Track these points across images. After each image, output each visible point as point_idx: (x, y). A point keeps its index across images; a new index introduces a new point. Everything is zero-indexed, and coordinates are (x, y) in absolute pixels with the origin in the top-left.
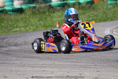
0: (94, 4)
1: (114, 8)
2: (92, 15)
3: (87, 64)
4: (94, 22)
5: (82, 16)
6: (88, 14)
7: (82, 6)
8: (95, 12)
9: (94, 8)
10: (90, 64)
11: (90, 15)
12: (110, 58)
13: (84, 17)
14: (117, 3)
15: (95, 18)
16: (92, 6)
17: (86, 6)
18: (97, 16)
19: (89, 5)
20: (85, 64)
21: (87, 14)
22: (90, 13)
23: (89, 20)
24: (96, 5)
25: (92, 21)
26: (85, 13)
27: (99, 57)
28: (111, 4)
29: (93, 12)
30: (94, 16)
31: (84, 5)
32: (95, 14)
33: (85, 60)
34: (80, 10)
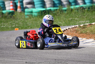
1: (30, 18)
12: (48, 57)
14: (32, 14)
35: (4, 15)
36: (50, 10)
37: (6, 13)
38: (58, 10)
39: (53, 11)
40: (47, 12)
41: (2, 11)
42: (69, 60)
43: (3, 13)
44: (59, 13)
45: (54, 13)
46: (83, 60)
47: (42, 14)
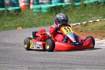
0: (21, 11)
1: (39, 15)
2: (19, 22)
3: (14, 65)
4: (21, 28)
5: (10, 22)
6: (16, 21)
7: (10, 13)
8: (22, 19)
9: (21, 16)
10: (17, 65)
11: (18, 22)
12: (35, 60)
13: (12, 23)
14: (41, 11)
15: (22, 25)
16: (19, 13)
17: (13, 13)
18: (23, 22)
19: (17, 12)
20: (12, 65)
21: (14, 21)
22: (18, 20)
23: (16, 25)
24: (23, 13)
25: (19, 27)
26: (13, 20)
27: (25, 59)
28: (36, 12)
29: (20, 19)
30: (21, 23)
31: (12, 12)
32: (22, 20)
33: (12, 62)
34: (8, 17)
35: (9, 12)
36: (61, 6)
37: (12, 10)
38: (70, 6)
39: (65, 7)
40: (57, 8)
41: (7, 9)
42: (58, 62)
43: (8, 11)
44: (71, 8)
45: (65, 10)
46: (72, 62)
47: (52, 11)
